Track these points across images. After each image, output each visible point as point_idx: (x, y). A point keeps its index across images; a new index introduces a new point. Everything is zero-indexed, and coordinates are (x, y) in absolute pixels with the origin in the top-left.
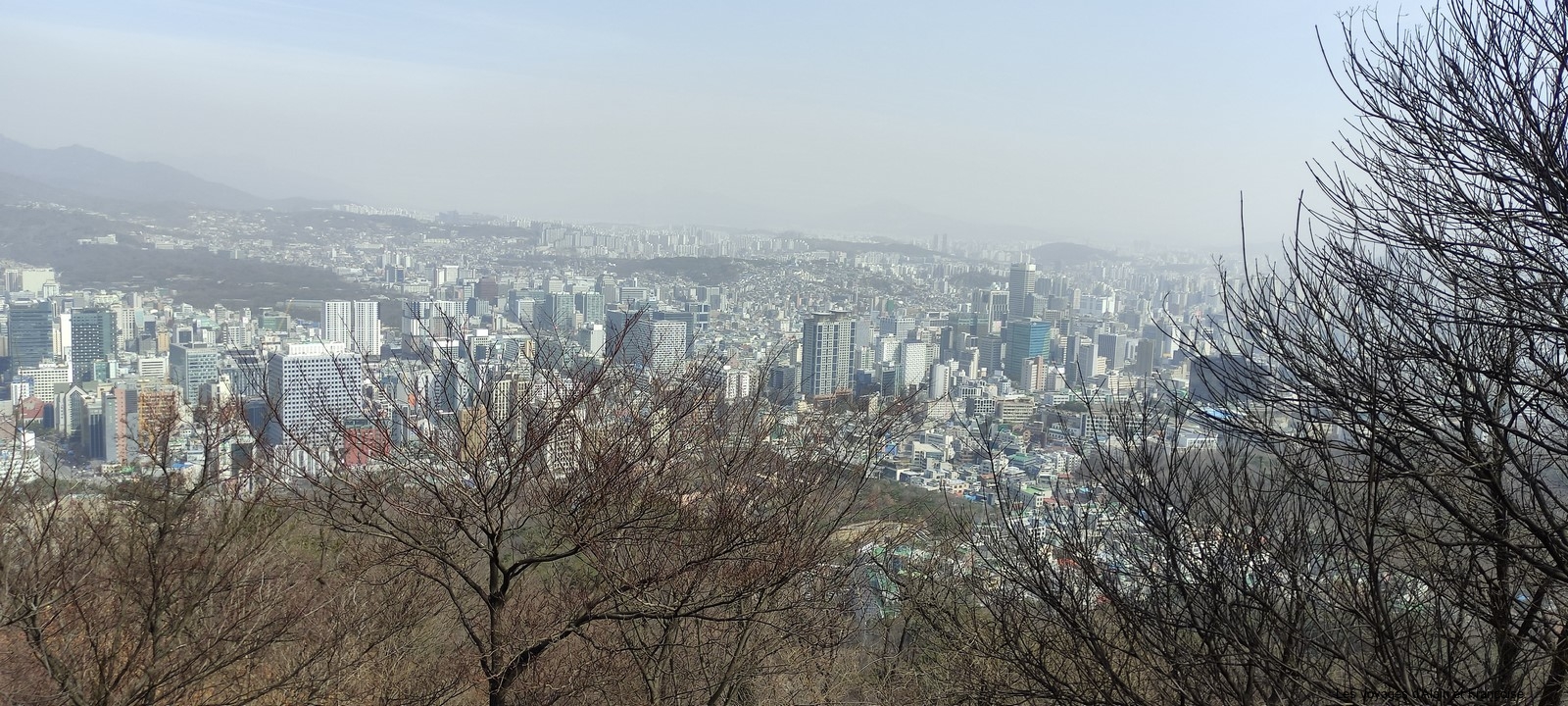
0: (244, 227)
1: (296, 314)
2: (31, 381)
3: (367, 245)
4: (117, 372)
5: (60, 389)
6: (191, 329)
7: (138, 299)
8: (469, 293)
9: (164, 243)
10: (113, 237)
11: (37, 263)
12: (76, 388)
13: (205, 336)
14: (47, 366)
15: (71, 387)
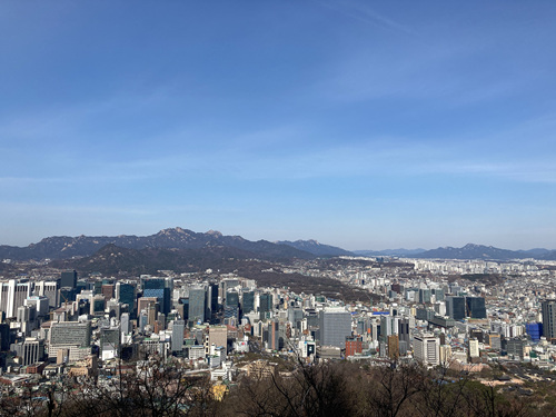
1: (327, 296)
3: (350, 270)
4: (272, 316)
7: (278, 290)
8: (389, 289)
10: (271, 269)
12: (260, 321)
13: (299, 304)
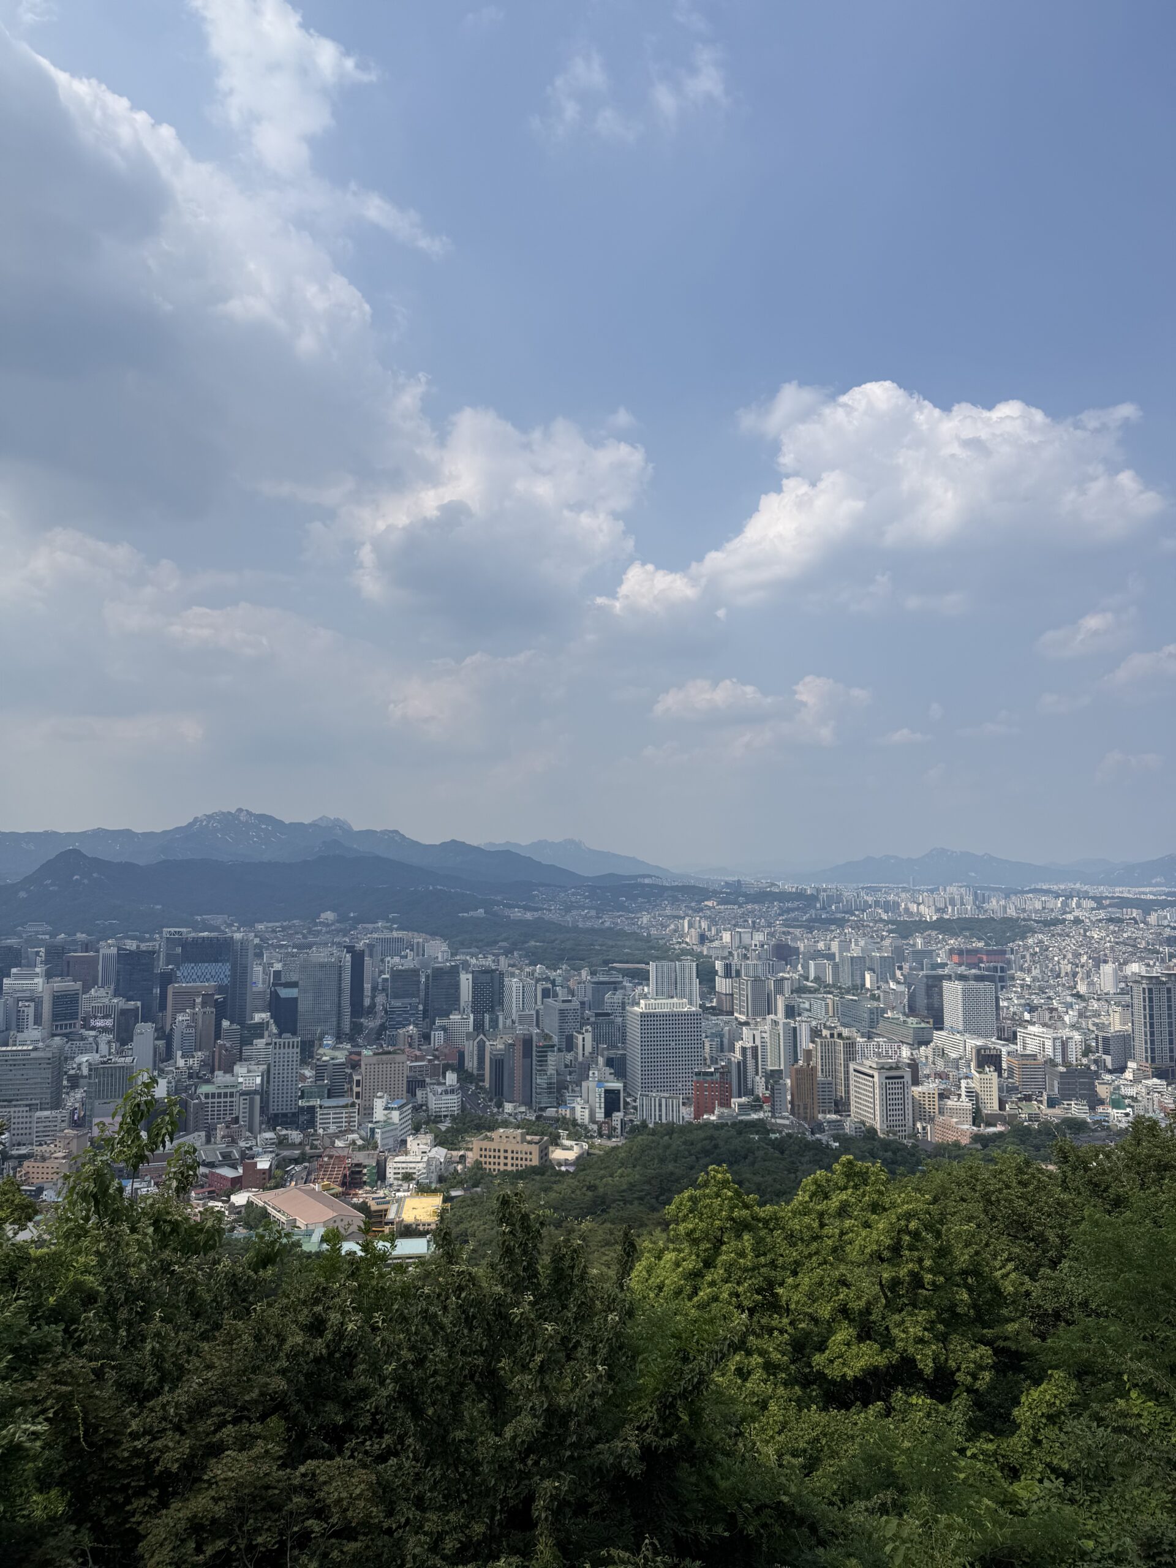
0: (573, 899)
1: (627, 973)
2: (444, 1029)
3: (668, 912)
4: (505, 1023)
5: (469, 1036)
6: (550, 986)
8: (766, 955)
9: (517, 914)
10: (481, 911)
11: (433, 934)
12: (482, 1036)
13: (560, 993)
14: (455, 1017)
15: (478, 1035)
